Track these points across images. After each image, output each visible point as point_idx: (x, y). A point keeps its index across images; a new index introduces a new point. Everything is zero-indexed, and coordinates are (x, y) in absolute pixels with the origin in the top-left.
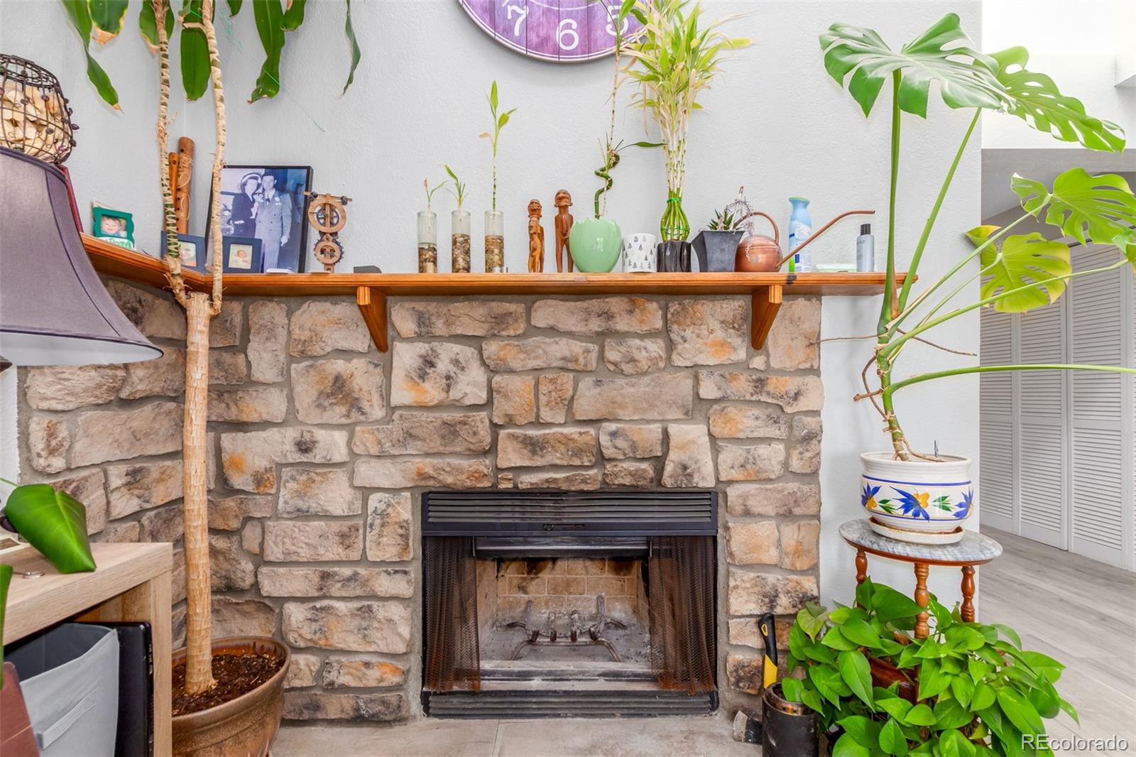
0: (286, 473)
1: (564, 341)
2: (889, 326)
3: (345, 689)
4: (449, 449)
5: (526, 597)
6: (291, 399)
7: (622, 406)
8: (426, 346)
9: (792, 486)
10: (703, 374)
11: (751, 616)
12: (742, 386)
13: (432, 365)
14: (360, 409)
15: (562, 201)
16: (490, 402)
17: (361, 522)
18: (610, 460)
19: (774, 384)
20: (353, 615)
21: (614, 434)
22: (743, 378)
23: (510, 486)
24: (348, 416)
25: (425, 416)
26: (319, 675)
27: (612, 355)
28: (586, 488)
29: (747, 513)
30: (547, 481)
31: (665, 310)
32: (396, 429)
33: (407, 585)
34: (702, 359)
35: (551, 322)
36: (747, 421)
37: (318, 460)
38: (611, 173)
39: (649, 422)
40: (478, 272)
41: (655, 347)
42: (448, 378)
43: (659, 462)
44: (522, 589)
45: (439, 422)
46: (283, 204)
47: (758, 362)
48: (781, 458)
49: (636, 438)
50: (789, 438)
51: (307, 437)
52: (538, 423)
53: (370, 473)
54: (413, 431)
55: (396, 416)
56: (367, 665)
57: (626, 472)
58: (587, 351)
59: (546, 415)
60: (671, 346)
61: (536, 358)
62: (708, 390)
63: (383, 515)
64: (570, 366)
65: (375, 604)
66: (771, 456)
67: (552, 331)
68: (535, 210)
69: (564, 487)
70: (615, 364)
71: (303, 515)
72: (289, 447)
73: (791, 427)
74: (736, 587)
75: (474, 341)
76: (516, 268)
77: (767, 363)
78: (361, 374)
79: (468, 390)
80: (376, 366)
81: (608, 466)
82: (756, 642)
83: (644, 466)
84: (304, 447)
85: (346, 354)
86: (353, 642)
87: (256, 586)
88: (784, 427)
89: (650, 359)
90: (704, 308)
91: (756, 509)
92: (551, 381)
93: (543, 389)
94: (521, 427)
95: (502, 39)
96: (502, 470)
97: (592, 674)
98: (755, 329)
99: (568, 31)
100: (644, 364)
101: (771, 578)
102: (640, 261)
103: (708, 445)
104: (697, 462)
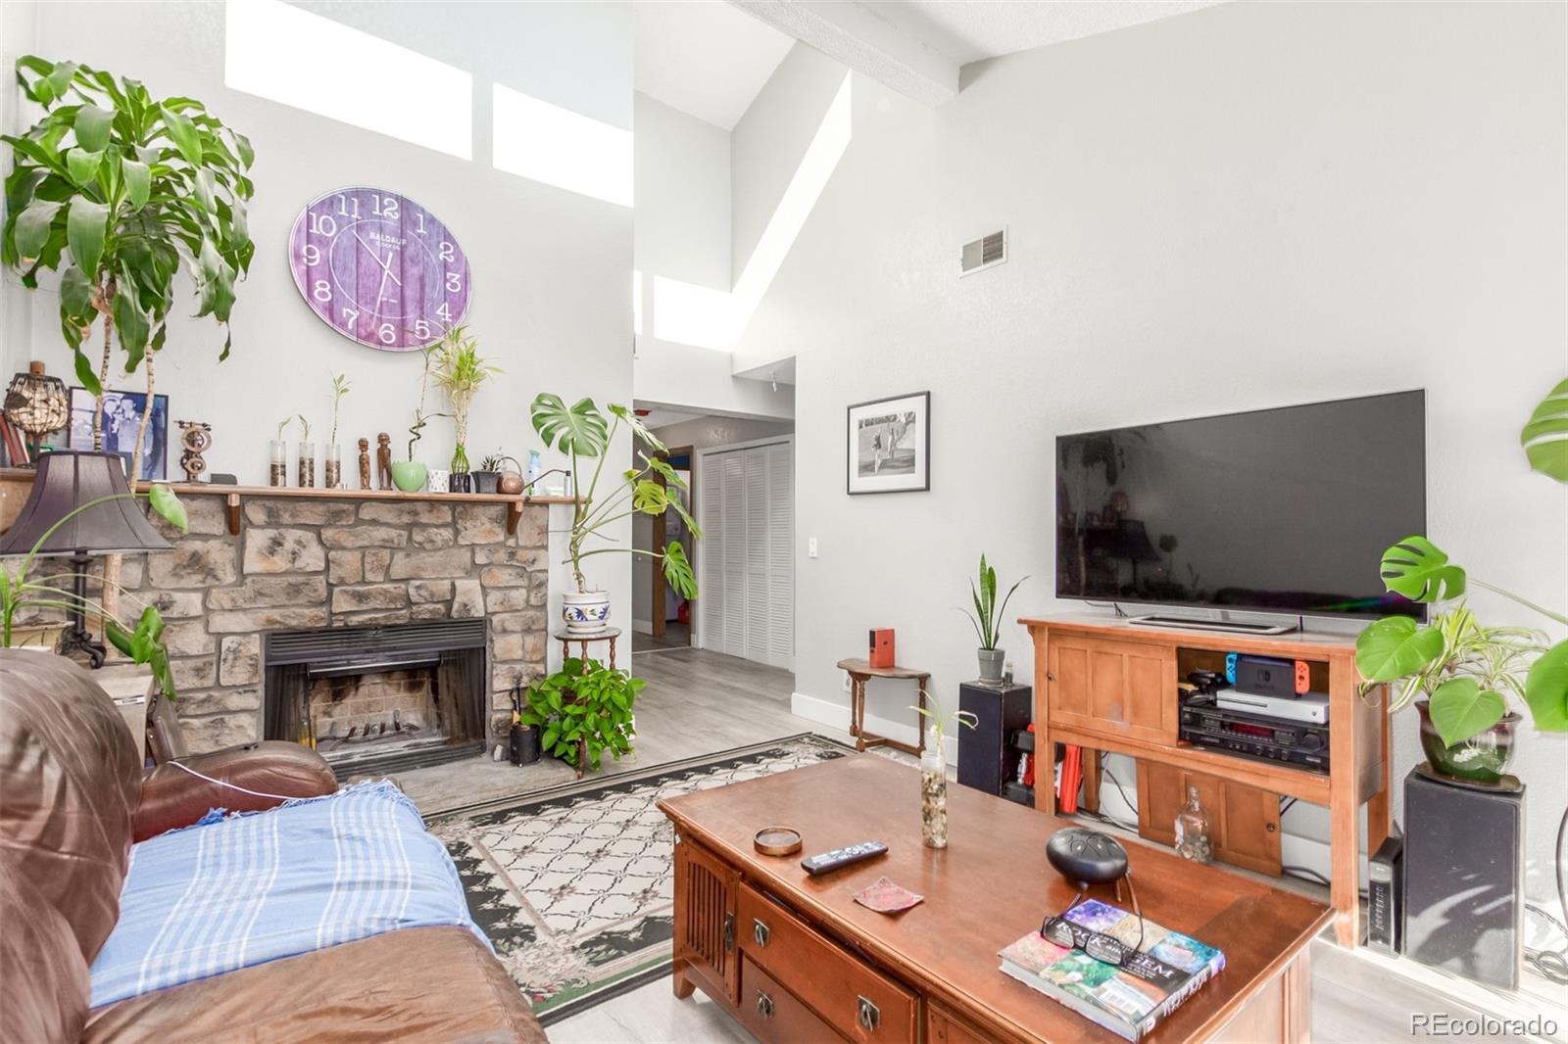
1: (383, 529)
2: (578, 526)
4: (293, 602)
5: (330, 720)
6: (146, 571)
7: (423, 570)
8: (275, 531)
9: (531, 613)
10: (477, 550)
11: (506, 690)
12: (502, 556)
13: (280, 544)
14: (215, 577)
15: (383, 440)
16: (327, 569)
17: (214, 659)
18: (416, 604)
19: (522, 555)
20: (206, 727)
21: (418, 588)
22: (502, 551)
23: (342, 624)
24: (203, 582)
25: (274, 580)
27: (418, 537)
28: (398, 622)
29: (505, 631)
30: (370, 619)
31: (454, 512)
32: (248, 588)
33: (255, 701)
34: (477, 541)
35: (374, 516)
36: (505, 577)
37: (175, 615)
38: (420, 431)
39: (442, 579)
40: (319, 489)
41: (447, 533)
42: (294, 553)
43: (449, 603)
44: (327, 714)
45: (286, 583)
47: (511, 542)
48: (525, 597)
49: (434, 589)
50: (529, 586)
51: (166, 598)
52: (364, 582)
53: (219, 623)
54: (263, 591)
55: (248, 581)
57: (426, 610)
58: (400, 535)
59: (369, 577)
60: (457, 532)
61: (364, 540)
62: (481, 559)
63: (235, 651)
64: (388, 545)
65: (227, 718)
66: (519, 597)
67: (374, 522)
68: (363, 445)
69: (383, 622)
70: (419, 544)
73: (530, 579)
74: (497, 675)
75: (317, 530)
76: (349, 483)
77: (517, 542)
78: (218, 553)
79: (310, 561)
80: (230, 545)
81: (415, 608)
82: (509, 706)
83: (439, 606)
84: (163, 606)
85: (205, 537)
88: (526, 580)
89: (443, 540)
90: (479, 510)
91: (510, 628)
92: (374, 554)
93: (368, 559)
94: (350, 585)
95: (336, 328)
96: (336, 614)
97: (399, 747)
98: (510, 519)
99: (387, 331)
100: (439, 544)
101: (518, 667)
102: (439, 486)
103: (480, 592)
104: (473, 602)
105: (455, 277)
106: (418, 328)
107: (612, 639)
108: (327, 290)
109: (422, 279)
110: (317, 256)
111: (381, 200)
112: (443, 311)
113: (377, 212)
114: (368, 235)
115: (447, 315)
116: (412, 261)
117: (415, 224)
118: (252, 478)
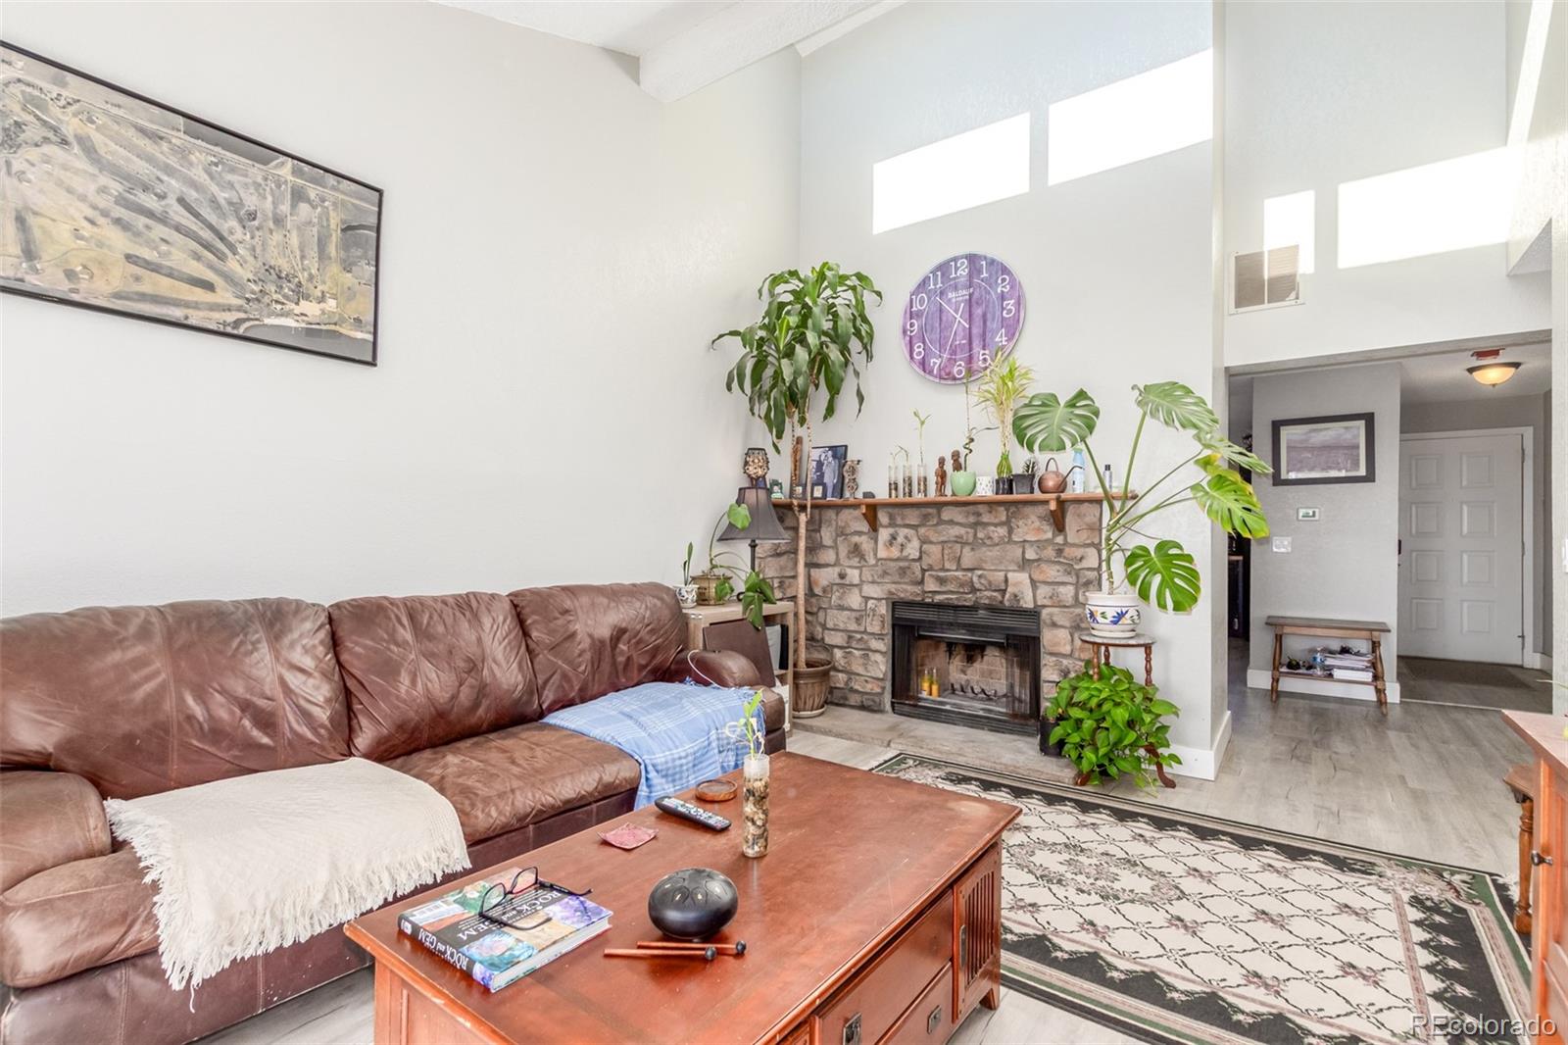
0: (835, 588)
1: (957, 528)
2: (1111, 523)
3: (857, 691)
4: (902, 580)
5: (965, 677)
6: (837, 554)
7: (986, 562)
8: (893, 530)
9: (1079, 611)
10: (1027, 545)
11: (1054, 682)
12: (1050, 552)
13: (895, 539)
14: (865, 560)
16: (920, 558)
17: (865, 613)
18: (979, 590)
19: (1068, 551)
20: (861, 657)
21: (980, 577)
22: (1050, 548)
23: (930, 600)
24: (859, 562)
25: (892, 564)
26: (846, 684)
27: (980, 535)
28: (967, 604)
29: (1054, 625)
30: (947, 599)
31: (1007, 510)
32: (879, 569)
33: (883, 645)
34: (1028, 538)
35: (950, 517)
36: (1052, 572)
37: (848, 583)
38: (972, 445)
39: (999, 571)
40: (915, 497)
41: (1002, 531)
42: (902, 545)
43: (1004, 592)
44: (964, 672)
45: (898, 567)
46: (834, 463)
47: (1060, 539)
48: (1072, 594)
49: (991, 579)
50: (1077, 582)
51: (843, 572)
52: (943, 569)
53: (871, 590)
54: (887, 571)
55: (879, 564)
56: (866, 681)
57: (986, 597)
58: (967, 533)
59: (947, 565)
60: (1010, 531)
61: (944, 536)
62: (1031, 554)
63: (874, 610)
64: (959, 540)
65: (870, 654)
66: (1067, 592)
67: (951, 522)
69: (956, 603)
70: (981, 539)
71: (841, 608)
72: (836, 575)
73: (1078, 577)
74: (1045, 665)
75: (915, 527)
77: (1065, 540)
78: (865, 542)
79: (910, 551)
80: (871, 539)
81: (978, 593)
83: (995, 594)
84: (842, 576)
85: (860, 533)
86: (861, 671)
87: (823, 639)
88: (1074, 577)
89: (1000, 537)
90: (1028, 510)
91: (1059, 623)
92: (950, 548)
93: (946, 552)
94: (936, 571)
95: (928, 376)
96: (926, 592)
98: (1058, 521)
99: (959, 368)
100: (996, 540)
101: (1065, 662)
102: (985, 489)
103: (1030, 585)
104: (1022, 593)
105: (1010, 304)
106: (981, 358)
107: (1148, 648)
108: (921, 350)
109: (984, 316)
110: (916, 326)
111: (956, 265)
112: (1000, 338)
113: (954, 275)
114: (947, 295)
115: (1004, 339)
116: (977, 303)
117: (980, 272)
118: (882, 494)
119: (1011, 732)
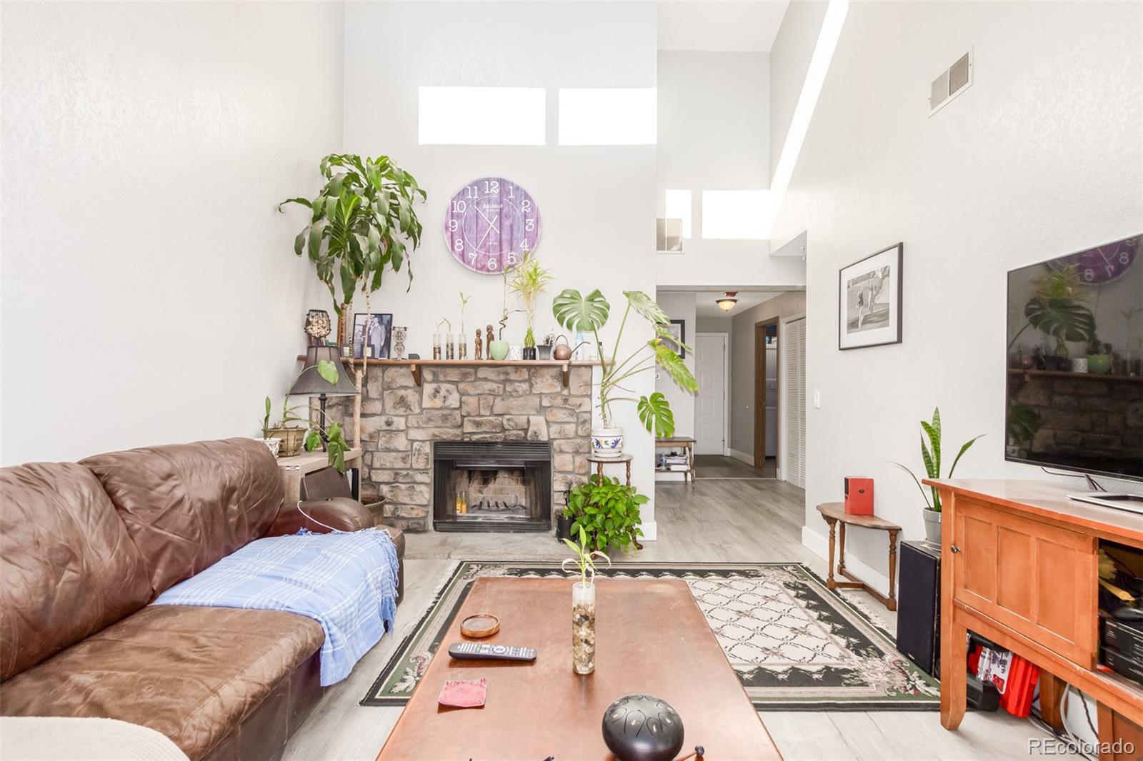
0: (381, 433)
1: (490, 383)
2: (604, 381)
3: (403, 518)
4: (445, 425)
5: (482, 496)
6: (383, 405)
7: (512, 409)
8: (436, 385)
9: (578, 441)
10: (543, 397)
11: (561, 491)
12: (559, 401)
13: (438, 392)
14: (410, 409)
15: (490, 329)
16: (461, 407)
17: (410, 453)
18: (507, 430)
19: (571, 400)
20: (407, 490)
21: (508, 420)
22: (559, 398)
23: (468, 439)
24: (405, 412)
25: (436, 412)
26: (393, 513)
27: (508, 389)
28: (498, 441)
29: (561, 452)
30: (482, 438)
31: (529, 372)
32: (424, 417)
33: (428, 478)
34: (543, 391)
35: (485, 376)
36: (561, 415)
37: (394, 429)
38: (505, 322)
39: (523, 415)
40: (456, 360)
41: (525, 386)
42: (445, 397)
43: (526, 430)
44: (481, 492)
45: (440, 415)
46: (381, 329)
47: (565, 392)
48: (574, 429)
49: (517, 421)
50: (577, 422)
51: (390, 420)
52: (479, 415)
53: (414, 434)
54: (431, 418)
55: (424, 412)
56: (412, 509)
57: (513, 435)
58: (499, 387)
59: (483, 412)
60: (531, 386)
61: (479, 390)
62: (546, 403)
63: (419, 450)
64: (492, 393)
65: (415, 486)
66: (570, 429)
67: (485, 379)
68: (479, 333)
69: (489, 440)
70: (509, 392)
71: (388, 450)
72: (383, 423)
73: (578, 418)
74: (556, 480)
75: (455, 383)
76: (471, 357)
77: (569, 392)
78: (411, 396)
79: (452, 402)
80: (417, 392)
81: (507, 432)
82: (564, 502)
83: (520, 432)
84: (389, 424)
85: (406, 388)
86: (407, 500)
87: (370, 477)
88: (576, 418)
89: (524, 391)
90: (544, 371)
91: (565, 450)
92: (485, 399)
93: (481, 402)
94: (473, 417)
95: (466, 265)
96: (465, 433)
97: (503, 517)
98: (564, 379)
99: (492, 263)
100: (521, 393)
101: (569, 477)
102: (516, 356)
103: (545, 424)
104: (540, 431)
105: (531, 221)
106: (509, 258)
107: (628, 463)
108: (461, 244)
109: (511, 226)
110: (456, 226)
111: (489, 184)
112: (524, 245)
113: (487, 192)
114: (482, 206)
115: (526, 246)
116: (506, 216)
117: (508, 193)
118: (426, 356)
119: (530, 531)
